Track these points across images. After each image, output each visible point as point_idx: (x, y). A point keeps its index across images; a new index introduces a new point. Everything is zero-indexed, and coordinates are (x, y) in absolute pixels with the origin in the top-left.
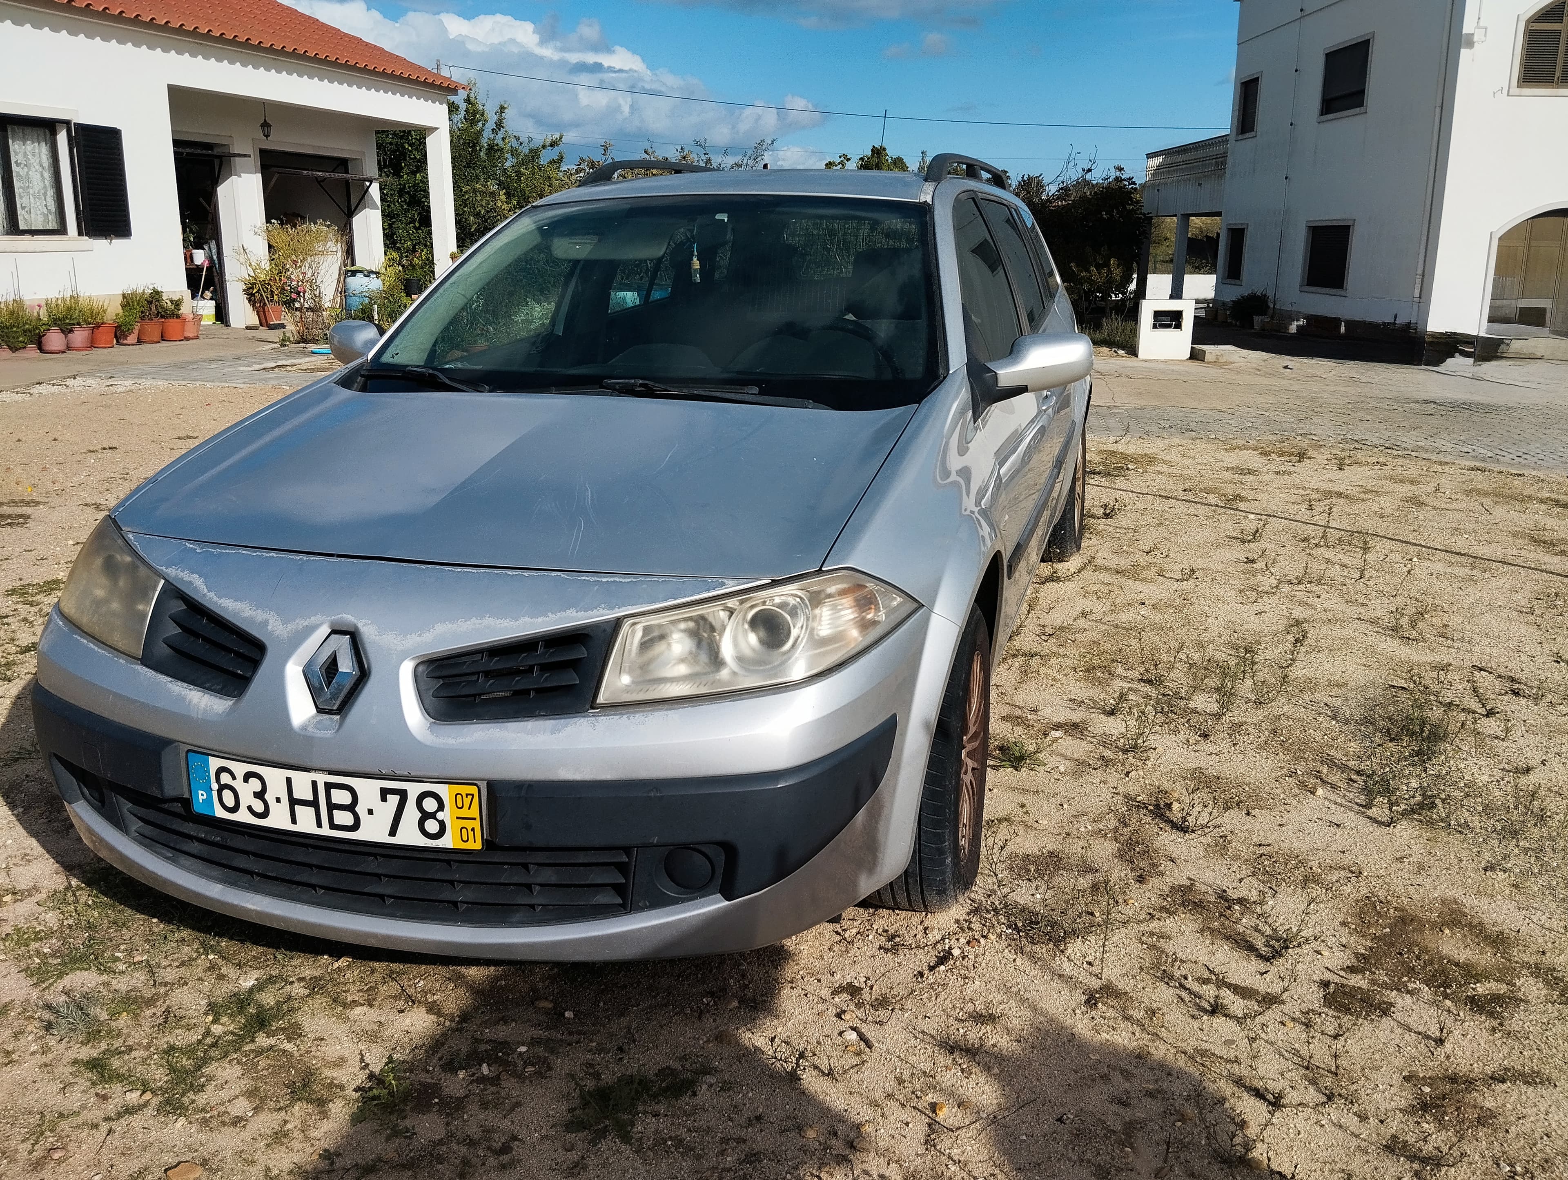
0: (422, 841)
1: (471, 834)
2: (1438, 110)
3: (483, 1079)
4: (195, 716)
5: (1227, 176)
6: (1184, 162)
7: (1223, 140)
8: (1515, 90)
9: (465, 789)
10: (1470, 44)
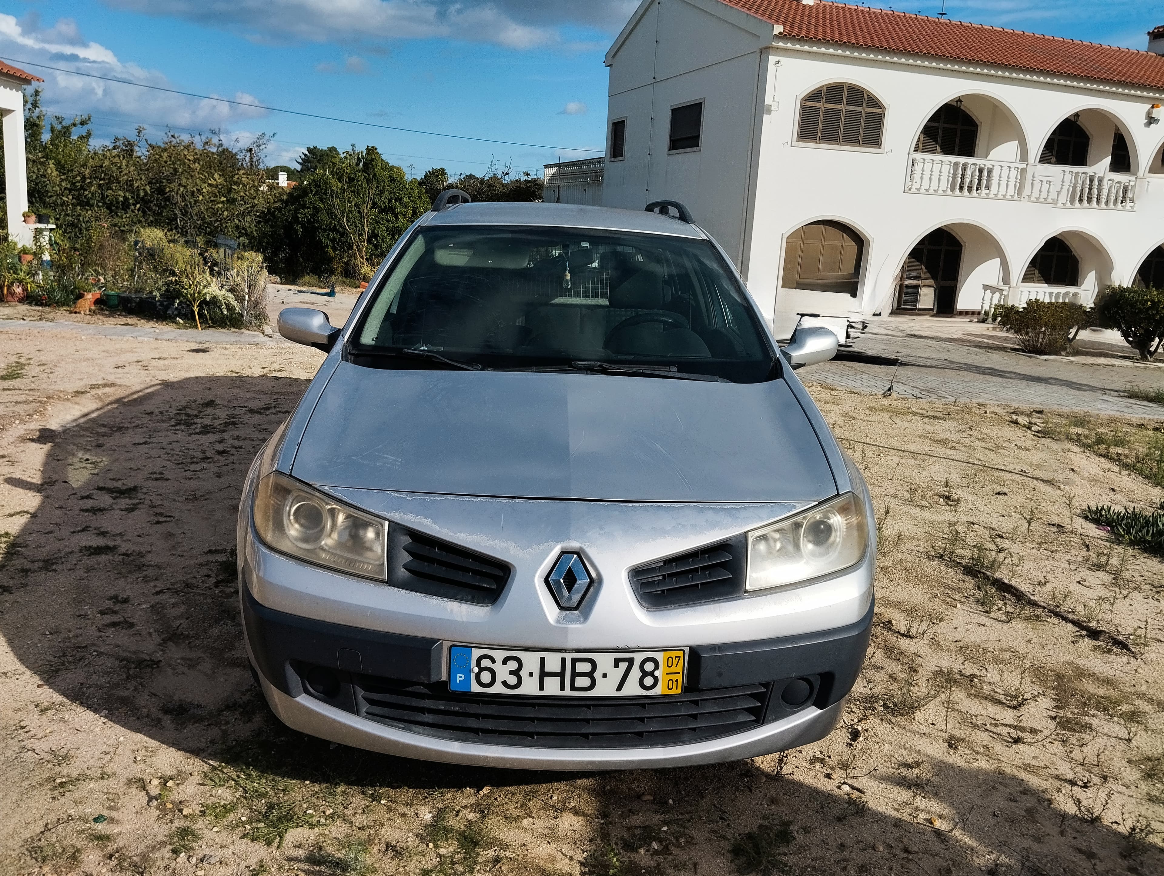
0: (641, 692)
1: (675, 683)
2: (750, 153)
3: (656, 853)
4: (459, 619)
5: (604, 185)
6: (572, 173)
7: (600, 160)
8: (795, 143)
9: (673, 654)
10: (769, 112)
